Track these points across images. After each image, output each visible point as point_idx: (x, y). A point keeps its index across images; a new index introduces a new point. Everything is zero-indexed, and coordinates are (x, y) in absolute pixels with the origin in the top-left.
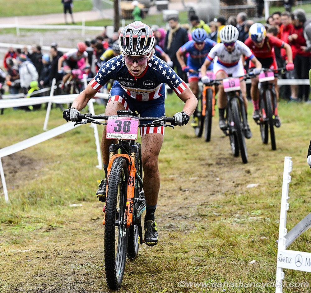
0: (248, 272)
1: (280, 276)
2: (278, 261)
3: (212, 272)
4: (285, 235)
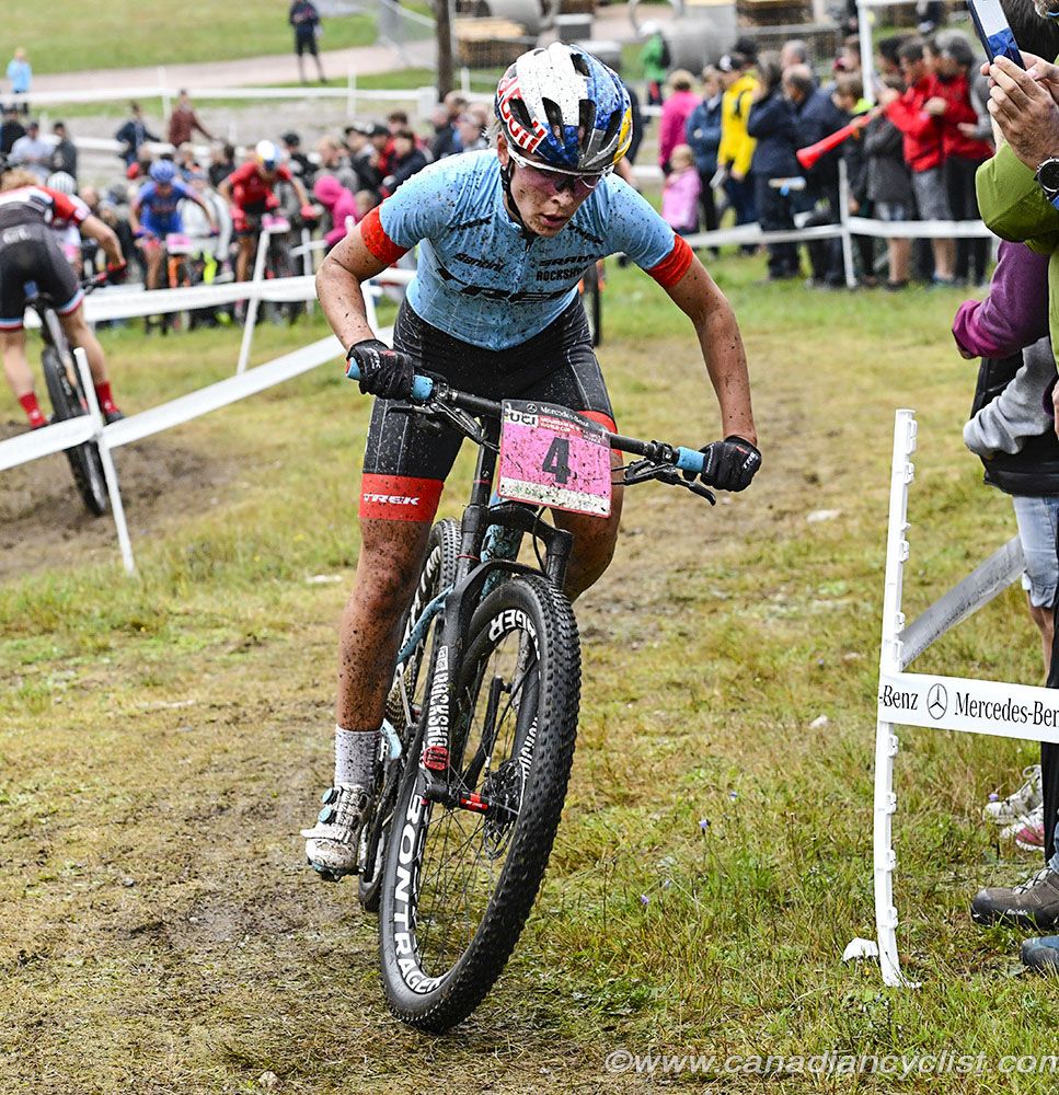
0: (804, 748)
1: (885, 747)
2: (881, 706)
3: (702, 752)
4: (898, 631)
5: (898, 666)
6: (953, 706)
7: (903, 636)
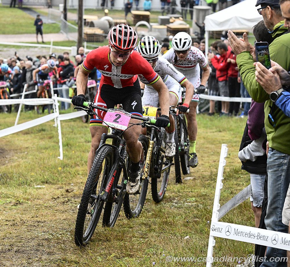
0: (183, 244)
1: (212, 243)
2: (211, 231)
3: (152, 243)
4: (218, 209)
5: (217, 219)
6: (233, 232)
7: (219, 211)
